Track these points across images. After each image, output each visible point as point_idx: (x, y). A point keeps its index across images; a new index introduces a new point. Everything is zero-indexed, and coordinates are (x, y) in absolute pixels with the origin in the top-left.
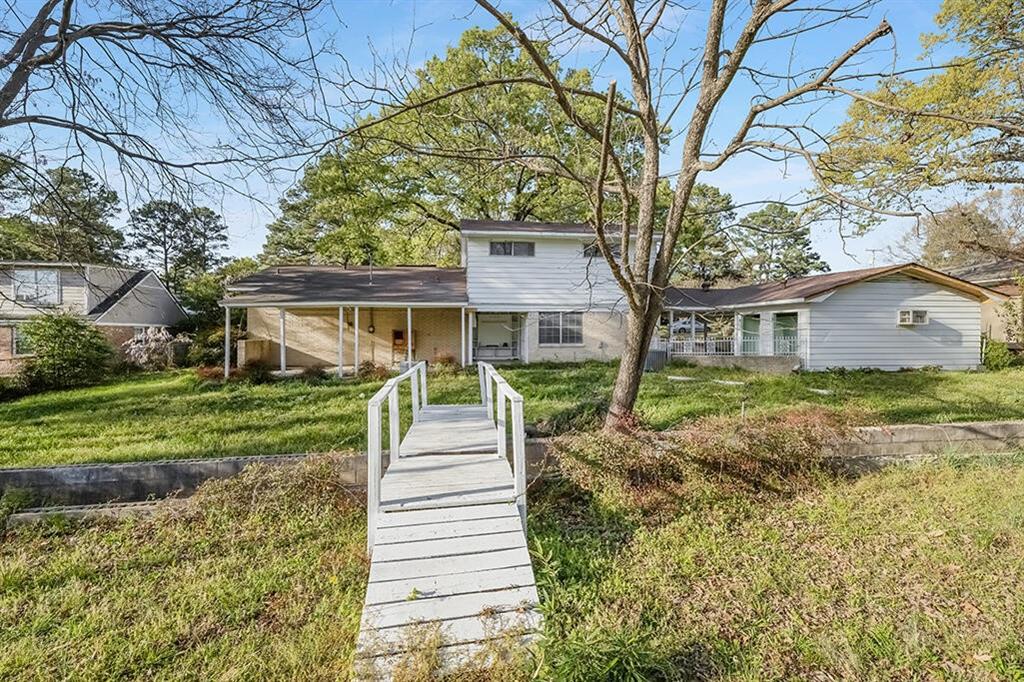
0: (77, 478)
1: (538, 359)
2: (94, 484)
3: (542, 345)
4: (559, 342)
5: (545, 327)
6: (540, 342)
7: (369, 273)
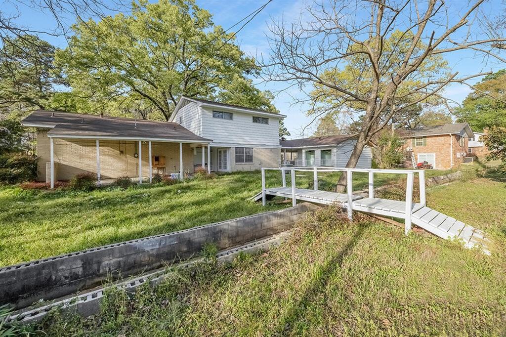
0: (152, 246)
1: (235, 170)
2: (164, 246)
3: (237, 163)
4: (243, 162)
5: (238, 155)
6: (236, 162)
7: (135, 122)
